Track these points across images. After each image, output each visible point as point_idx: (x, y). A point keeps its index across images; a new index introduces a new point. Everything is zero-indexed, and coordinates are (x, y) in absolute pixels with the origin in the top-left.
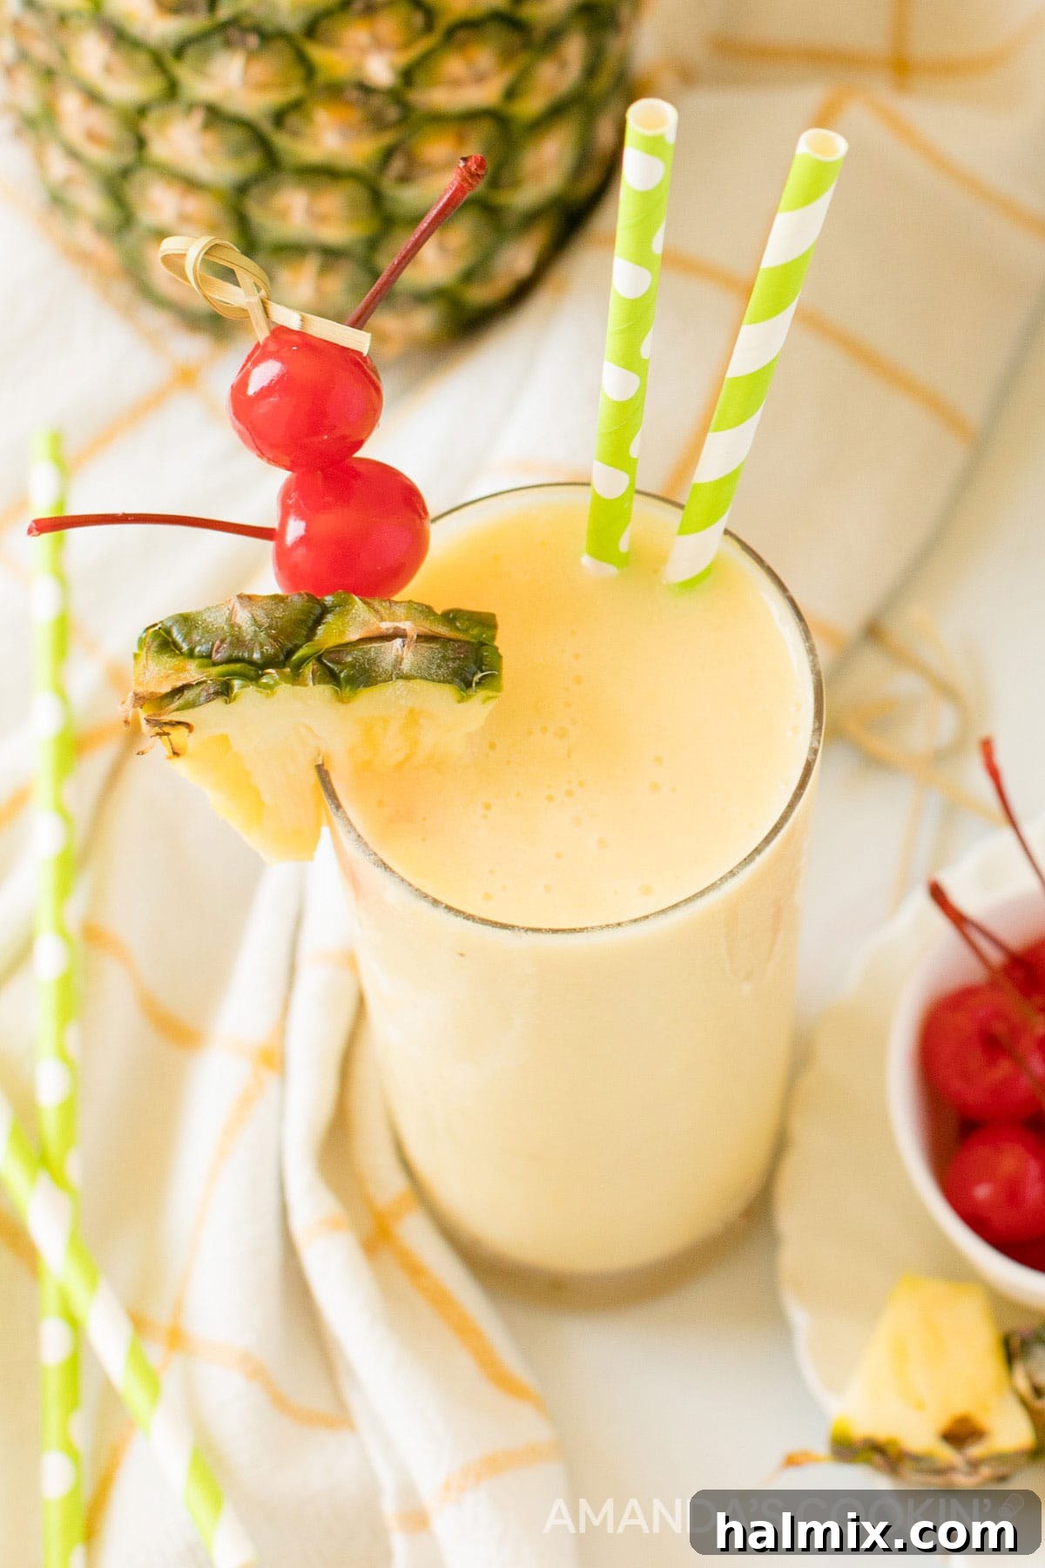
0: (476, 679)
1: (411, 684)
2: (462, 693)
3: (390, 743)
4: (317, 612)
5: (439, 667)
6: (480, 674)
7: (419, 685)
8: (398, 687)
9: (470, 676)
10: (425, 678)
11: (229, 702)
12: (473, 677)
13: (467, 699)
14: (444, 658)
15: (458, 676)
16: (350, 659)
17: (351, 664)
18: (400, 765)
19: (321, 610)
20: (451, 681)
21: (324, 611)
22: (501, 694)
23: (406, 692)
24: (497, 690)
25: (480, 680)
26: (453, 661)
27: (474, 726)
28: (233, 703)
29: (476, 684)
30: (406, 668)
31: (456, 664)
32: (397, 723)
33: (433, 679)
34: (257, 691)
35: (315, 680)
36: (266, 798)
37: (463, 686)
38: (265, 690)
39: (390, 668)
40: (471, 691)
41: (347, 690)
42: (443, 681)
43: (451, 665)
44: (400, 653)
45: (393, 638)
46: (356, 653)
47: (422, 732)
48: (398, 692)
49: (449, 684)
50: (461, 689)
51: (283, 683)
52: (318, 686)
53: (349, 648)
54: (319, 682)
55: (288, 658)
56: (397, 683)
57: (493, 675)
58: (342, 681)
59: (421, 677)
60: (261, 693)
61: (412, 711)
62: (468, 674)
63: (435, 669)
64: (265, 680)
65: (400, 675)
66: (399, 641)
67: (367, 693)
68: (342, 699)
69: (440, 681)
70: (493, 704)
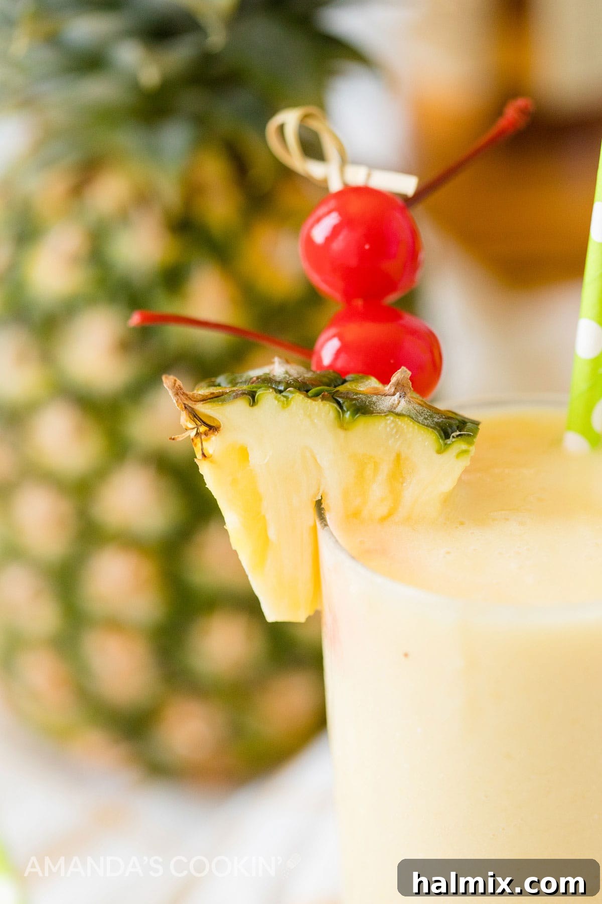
0: (454, 434)
1: (400, 421)
2: (441, 441)
3: (377, 490)
4: (339, 382)
5: (426, 419)
6: (458, 433)
7: (406, 425)
8: (389, 422)
9: (450, 431)
10: (412, 418)
11: (252, 406)
12: (452, 433)
13: (445, 450)
14: (431, 416)
15: (439, 426)
16: (355, 397)
17: (355, 399)
18: (384, 519)
19: (341, 381)
20: (433, 428)
21: (344, 382)
22: (472, 449)
23: (395, 430)
24: (471, 443)
25: (458, 436)
26: (438, 419)
27: (447, 484)
28: (255, 408)
29: (453, 437)
30: (398, 410)
31: (440, 421)
32: (385, 468)
33: (419, 423)
34: (276, 398)
35: (323, 399)
36: (272, 533)
37: (443, 434)
38: (282, 398)
39: (386, 409)
40: (449, 441)
41: (348, 415)
42: (427, 426)
43: (436, 420)
44: (396, 402)
45: (394, 394)
46: (361, 396)
47: (405, 485)
48: (388, 429)
49: (431, 430)
50: (441, 436)
51: (298, 394)
52: (325, 402)
53: (357, 394)
54: (326, 400)
55: (307, 391)
56: (388, 418)
57: (469, 435)
58: (345, 409)
59: (409, 416)
60: (279, 401)
61: (398, 457)
62: (448, 428)
63: (422, 418)
64: (284, 394)
65: (392, 412)
66: (398, 394)
67: (363, 424)
68: (342, 425)
69: (424, 425)
70: (465, 462)
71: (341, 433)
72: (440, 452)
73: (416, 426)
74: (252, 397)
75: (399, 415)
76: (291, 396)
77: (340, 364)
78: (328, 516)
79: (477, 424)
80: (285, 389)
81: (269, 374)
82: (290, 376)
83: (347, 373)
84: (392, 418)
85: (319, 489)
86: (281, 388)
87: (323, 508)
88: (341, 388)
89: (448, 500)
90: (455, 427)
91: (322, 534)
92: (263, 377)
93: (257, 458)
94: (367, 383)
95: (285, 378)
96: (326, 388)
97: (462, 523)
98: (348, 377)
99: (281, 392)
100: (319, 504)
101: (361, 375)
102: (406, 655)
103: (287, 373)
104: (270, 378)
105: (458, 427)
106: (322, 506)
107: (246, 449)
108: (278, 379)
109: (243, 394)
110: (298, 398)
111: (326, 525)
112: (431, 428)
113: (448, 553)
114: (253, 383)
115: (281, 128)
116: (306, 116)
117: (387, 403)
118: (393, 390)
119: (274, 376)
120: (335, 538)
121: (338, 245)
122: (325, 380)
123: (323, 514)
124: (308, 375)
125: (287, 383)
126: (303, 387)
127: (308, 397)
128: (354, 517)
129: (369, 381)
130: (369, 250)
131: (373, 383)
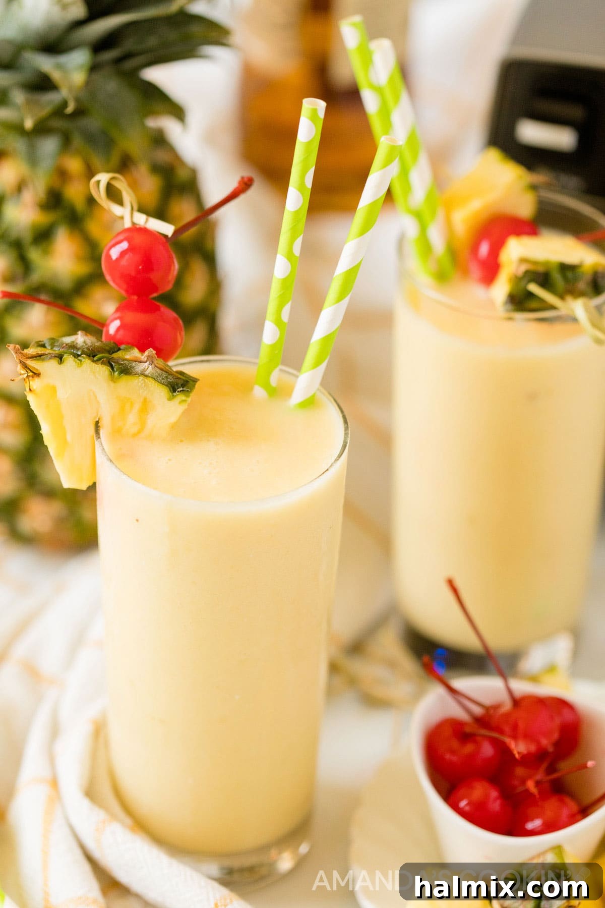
0: (179, 390)
1: (147, 380)
2: (170, 393)
3: (132, 418)
4: (116, 350)
5: (163, 379)
6: (182, 389)
7: (151, 383)
8: (140, 380)
9: (176, 388)
10: (154, 379)
11: (60, 364)
12: (178, 388)
13: (173, 399)
14: (166, 377)
15: (170, 384)
16: (122, 362)
17: (122, 364)
18: (135, 435)
19: (117, 349)
20: (167, 386)
21: (119, 349)
22: (189, 400)
23: (143, 385)
24: (188, 396)
25: (181, 391)
26: (171, 379)
27: (173, 419)
28: (62, 365)
29: (178, 391)
30: (146, 373)
31: (171, 381)
32: (137, 406)
33: (158, 382)
34: (74, 361)
35: (102, 363)
36: (69, 437)
37: (172, 389)
38: (78, 361)
39: (140, 372)
40: (175, 394)
41: (116, 373)
42: (163, 384)
43: (169, 380)
44: (146, 367)
45: (146, 362)
46: (126, 362)
47: (148, 416)
48: (140, 384)
49: (165, 387)
50: (171, 391)
51: (87, 359)
52: (103, 365)
53: (124, 360)
54: (104, 364)
55: (94, 356)
56: (140, 377)
57: (188, 391)
58: (115, 369)
59: (153, 378)
60: (76, 362)
61: (145, 401)
62: (176, 386)
63: (160, 379)
64: (79, 358)
65: (143, 374)
66: (148, 363)
67: (125, 379)
68: (113, 379)
69: (161, 383)
70: (184, 406)
71: (112, 384)
72: (169, 399)
73: (156, 384)
74: (60, 358)
75: (146, 376)
76: (83, 360)
77: (119, 336)
78: (102, 432)
79: (195, 381)
80: (82, 354)
81: (73, 342)
82: (86, 345)
83: (122, 343)
84: (142, 378)
85: (98, 414)
86: (79, 353)
87: (99, 426)
88: (115, 355)
89: (174, 426)
90: (180, 385)
91: (97, 443)
92: (69, 345)
93: (62, 394)
94: (132, 352)
95: (83, 346)
96: (107, 355)
97: (182, 441)
98: (122, 347)
99: (79, 356)
100: (97, 423)
101: (129, 346)
102: (137, 520)
103: (85, 342)
104: (74, 345)
105: (182, 385)
106: (99, 425)
107: (55, 388)
108: (78, 346)
109: (55, 357)
110: (87, 362)
111: (99, 438)
112: (165, 385)
113: (169, 460)
114: (63, 348)
115: (98, 182)
116: (113, 178)
117: (140, 367)
118: (146, 359)
119: (77, 343)
120: (103, 447)
121: (124, 262)
122: (107, 348)
123: (99, 430)
124: (98, 344)
125: (83, 351)
126: (92, 354)
127: (94, 361)
128: (117, 432)
129: (134, 351)
130: (142, 268)
131: (135, 353)
